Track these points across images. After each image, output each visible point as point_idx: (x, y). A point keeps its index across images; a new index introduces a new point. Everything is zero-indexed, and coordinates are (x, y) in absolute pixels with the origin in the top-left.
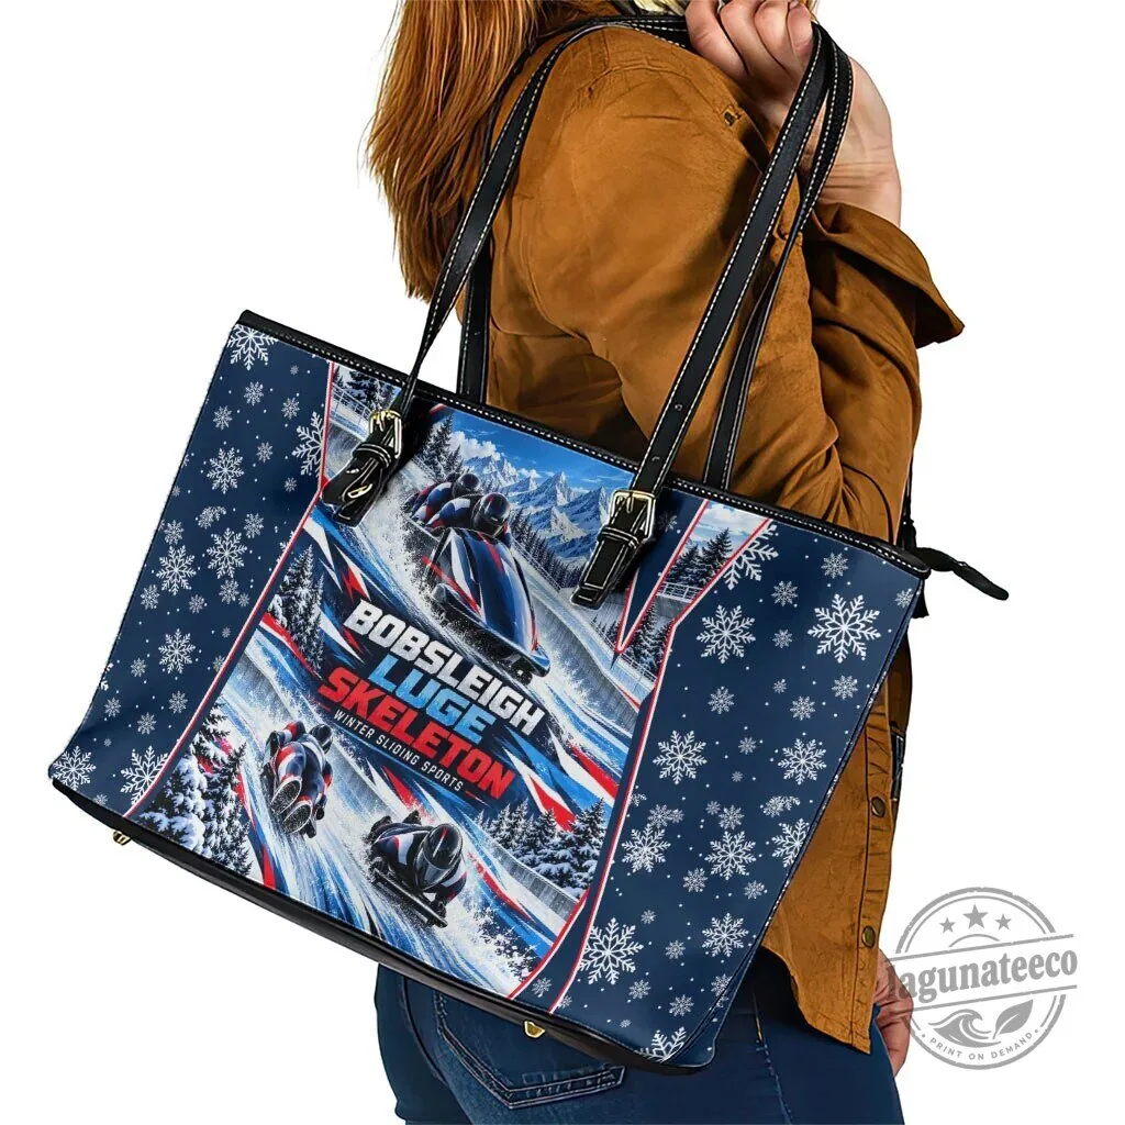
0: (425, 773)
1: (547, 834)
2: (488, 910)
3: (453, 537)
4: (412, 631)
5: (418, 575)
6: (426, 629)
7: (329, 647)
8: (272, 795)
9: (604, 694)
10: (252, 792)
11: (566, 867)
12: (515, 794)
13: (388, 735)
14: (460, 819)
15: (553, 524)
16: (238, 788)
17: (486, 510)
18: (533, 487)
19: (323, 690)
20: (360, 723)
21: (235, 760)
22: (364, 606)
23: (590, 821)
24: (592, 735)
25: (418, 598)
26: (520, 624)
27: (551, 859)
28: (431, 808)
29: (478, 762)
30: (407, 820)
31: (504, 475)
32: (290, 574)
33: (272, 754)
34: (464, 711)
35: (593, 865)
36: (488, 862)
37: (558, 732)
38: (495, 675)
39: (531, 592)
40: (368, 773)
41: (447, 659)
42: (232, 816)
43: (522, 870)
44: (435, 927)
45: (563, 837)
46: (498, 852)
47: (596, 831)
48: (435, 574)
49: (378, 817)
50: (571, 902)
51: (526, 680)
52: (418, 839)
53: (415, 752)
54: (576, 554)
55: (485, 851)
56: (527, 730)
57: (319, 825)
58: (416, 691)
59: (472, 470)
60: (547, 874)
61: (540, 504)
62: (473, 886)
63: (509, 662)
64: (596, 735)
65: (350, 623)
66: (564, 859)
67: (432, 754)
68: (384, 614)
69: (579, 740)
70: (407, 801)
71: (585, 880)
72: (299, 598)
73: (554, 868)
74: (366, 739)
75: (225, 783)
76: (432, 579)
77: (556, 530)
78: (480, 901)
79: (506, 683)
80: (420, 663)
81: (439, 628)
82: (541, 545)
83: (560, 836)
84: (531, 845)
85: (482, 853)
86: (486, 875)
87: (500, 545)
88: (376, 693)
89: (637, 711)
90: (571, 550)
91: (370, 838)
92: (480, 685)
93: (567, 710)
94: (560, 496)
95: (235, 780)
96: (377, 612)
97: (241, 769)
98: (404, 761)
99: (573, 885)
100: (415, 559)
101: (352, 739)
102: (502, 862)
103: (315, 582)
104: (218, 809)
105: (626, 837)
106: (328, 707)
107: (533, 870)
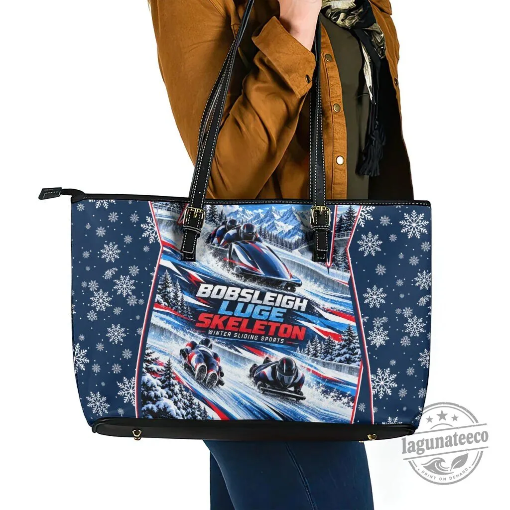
0: (264, 341)
1: (332, 346)
2: (321, 385)
3: (234, 246)
4: (231, 289)
5: (224, 266)
6: (237, 286)
7: (193, 307)
8: (194, 375)
9: (331, 284)
10: (184, 377)
11: (348, 356)
12: (310, 336)
13: (238, 332)
14: (289, 353)
15: (277, 227)
16: (176, 378)
17: (245, 231)
18: (262, 216)
19: (198, 325)
20: (222, 332)
21: (168, 367)
22: (203, 286)
23: (349, 334)
24: (333, 302)
25: (229, 275)
26: (280, 270)
27: (339, 355)
28: (273, 354)
29: (286, 329)
30: (264, 363)
31: (247, 215)
32: (160, 284)
33: (185, 358)
34: (270, 312)
35: (359, 351)
36: (312, 366)
37: (317, 305)
38: (278, 293)
39: (279, 256)
40: (236, 350)
41: (253, 294)
42: (181, 391)
43: (328, 364)
44: (300, 401)
45: (340, 345)
46: (313, 361)
47: (353, 338)
48: (232, 263)
49: (250, 366)
50: (357, 369)
51: (293, 290)
52: (274, 369)
53: (255, 335)
54: (292, 235)
55: (307, 362)
56: (303, 309)
57: (223, 379)
58: (244, 310)
59: (232, 218)
60: (340, 361)
61: (268, 221)
62: (308, 377)
63: (282, 286)
64: (335, 301)
65: (199, 294)
66: (345, 353)
67: (263, 333)
68: (214, 286)
69: (328, 305)
70: (260, 355)
71: (358, 358)
72: (169, 293)
73: (342, 358)
74: (229, 337)
75: (169, 379)
76: (232, 265)
77: (279, 229)
78: (315, 382)
79: (284, 295)
80: (240, 299)
81: (243, 283)
82: (276, 237)
83: (338, 345)
84: (327, 353)
85: (306, 363)
86: (313, 372)
87: (257, 243)
88: (224, 318)
89: (348, 286)
90: (290, 234)
91: (251, 376)
92: (273, 299)
93: (317, 296)
94: (275, 216)
95: (173, 375)
96: (210, 287)
97: (173, 370)
98: (251, 340)
99: (354, 361)
100: (220, 260)
101: (222, 340)
102: (317, 364)
103: (175, 284)
104: (172, 391)
105: (367, 335)
106: (204, 331)
107: (333, 362)
